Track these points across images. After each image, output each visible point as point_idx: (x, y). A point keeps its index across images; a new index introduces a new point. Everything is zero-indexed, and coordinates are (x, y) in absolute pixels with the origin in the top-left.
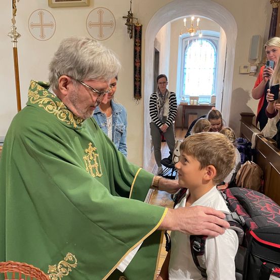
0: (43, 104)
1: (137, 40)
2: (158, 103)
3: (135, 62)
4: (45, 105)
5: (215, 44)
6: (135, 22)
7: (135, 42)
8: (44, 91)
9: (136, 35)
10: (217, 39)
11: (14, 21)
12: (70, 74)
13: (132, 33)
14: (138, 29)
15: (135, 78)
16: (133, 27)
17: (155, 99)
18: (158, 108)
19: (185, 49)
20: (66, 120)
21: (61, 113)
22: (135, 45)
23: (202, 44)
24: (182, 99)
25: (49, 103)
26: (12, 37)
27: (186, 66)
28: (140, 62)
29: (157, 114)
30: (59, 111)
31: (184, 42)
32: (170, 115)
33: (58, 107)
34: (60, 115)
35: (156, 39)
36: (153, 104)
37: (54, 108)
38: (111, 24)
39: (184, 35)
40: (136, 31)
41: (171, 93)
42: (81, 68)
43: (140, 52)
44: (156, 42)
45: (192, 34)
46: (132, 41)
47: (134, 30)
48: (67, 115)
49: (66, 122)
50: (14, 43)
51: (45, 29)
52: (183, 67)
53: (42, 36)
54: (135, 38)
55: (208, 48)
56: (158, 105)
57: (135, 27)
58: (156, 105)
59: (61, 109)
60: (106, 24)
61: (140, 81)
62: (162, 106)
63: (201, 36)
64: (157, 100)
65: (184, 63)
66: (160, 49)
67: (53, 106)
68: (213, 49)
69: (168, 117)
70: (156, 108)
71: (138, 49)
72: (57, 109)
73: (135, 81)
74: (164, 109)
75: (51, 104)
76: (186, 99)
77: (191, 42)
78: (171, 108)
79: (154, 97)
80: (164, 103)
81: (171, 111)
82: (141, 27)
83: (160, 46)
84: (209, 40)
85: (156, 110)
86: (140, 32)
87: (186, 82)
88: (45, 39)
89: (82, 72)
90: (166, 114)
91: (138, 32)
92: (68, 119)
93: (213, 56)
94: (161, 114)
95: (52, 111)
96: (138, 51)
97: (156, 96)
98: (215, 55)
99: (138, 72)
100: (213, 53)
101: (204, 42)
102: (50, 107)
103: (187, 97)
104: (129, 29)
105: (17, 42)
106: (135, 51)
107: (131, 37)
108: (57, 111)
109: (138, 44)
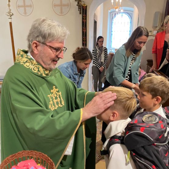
0: (23, 62)
1: (84, 15)
2: (98, 54)
3: (83, 29)
4: (24, 63)
5: (131, 16)
6: (82, 3)
7: (83, 16)
8: (24, 54)
9: (83, 12)
10: (132, 12)
11: (9, 6)
12: (37, 39)
13: (80, 11)
14: (85, 8)
15: (83, 39)
16: (82, 7)
17: (96, 51)
18: (98, 57)
19: (112, 19)
20: (37, 71)
21: (34, 67)
22: (83, 19)
23: (122, 16)
24: (110, 51)
25: (27, 62)
26: (8, 16)
27: (113, 30)
28: (86, 29)
29: (97, 61)
30: (33, 66)
31: (111, 15)
32: (105, 61)
33: (32, 64)
34: (34, 69)
35: (95, 14)
36: (95, 54)
37: (30, 65)
38: (68, 5)
39: (112, 10)
40: (83, 9)
41: (105, 48)
42: (43, 35)
43: (86, 23)
44: (95, 15)
45: (117, 10)
46: (81, 16)
47: (82, 9)
48: (38, 68)
49: (38, 73)
50: (9, 19)
51: (27, 8)
52: (110, 31)
53: (25, 13)
54: (83, 14)
55: (126, 18)
56: (97, 55)
57: (83, 7)
58: (96, 55)
59: (34, 65)
60: (64, 5)
61: (86, 41)
62: (100, 56)
63: (122, 11)
64: (97, 52)
65: (111, 28)
66: (97, 19)
67: (29, 63)
68: (129, 19)
69: (103, 62)
70: (97, 57)
71: (84, 21)
72: (32, 65)
73: (83, 41)
74: (101, 57)
75: (28, 62)
76: (112, 51)
77: (115, 15)
78: (105, 57)
79: (96, 50)
80: (101, 53)
81: (105, 59)
82: (86, 7)
83: (97, 18)
84: (127, 13)
85: (96, 58)
86: (86, 10)
87: (113, 40)
88: (27, 15)
89: (44, 37)
90: (103, 60)
91: (84, 10)
92: (38, 71)
93: (129, 23)
94: (100, 60)
95: (29, 66)
96: (85, 22)
97: (96, 49)
98: (130, 22)
99: (84, 35)
100: (129, 22)
101: (124, 14)
102: (28, 64)
103: (113, 49)
104: (79, 8)
105: (11, 18)
106: (83, 22)
107: (80, 13)
108: (32, 66)
109: (84, 18)
